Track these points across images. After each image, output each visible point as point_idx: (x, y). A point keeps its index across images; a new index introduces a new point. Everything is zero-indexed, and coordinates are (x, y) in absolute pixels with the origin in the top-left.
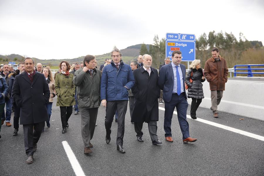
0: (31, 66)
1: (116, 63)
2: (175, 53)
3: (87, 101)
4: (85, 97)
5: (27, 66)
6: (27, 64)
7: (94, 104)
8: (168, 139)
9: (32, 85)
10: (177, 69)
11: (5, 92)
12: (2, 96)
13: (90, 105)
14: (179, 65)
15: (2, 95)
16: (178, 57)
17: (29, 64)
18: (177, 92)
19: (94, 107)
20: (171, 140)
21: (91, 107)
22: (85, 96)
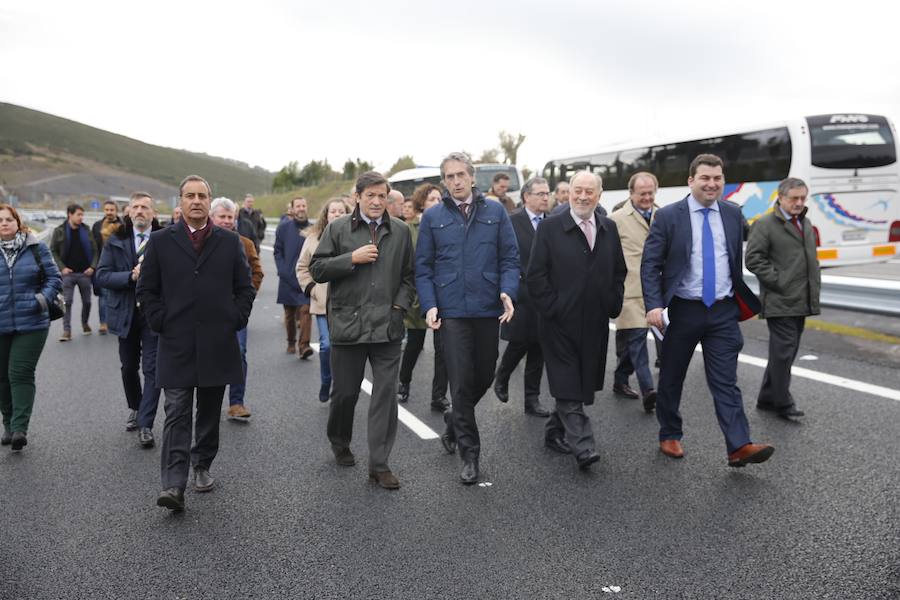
0: (203, 202)
1: (460, 199)
2: (700, 163)
3: (350, 320)
4: (346, 308)
5: (189, 202)
6: (192, 195)
7: (373, 331)
8: (667, 447)
9: (198, 266)
10: (706, 219)
11: (46, 290)
12: (38, 303)
13: (359, 336)
14: (715, 206)
15: (35, 299)
16: (707, 178)
17: (197, 196)
18: (700, 295)
19: (370, 339)
20: (677, 450)
21: (363, 339)
22: (346, 305)
